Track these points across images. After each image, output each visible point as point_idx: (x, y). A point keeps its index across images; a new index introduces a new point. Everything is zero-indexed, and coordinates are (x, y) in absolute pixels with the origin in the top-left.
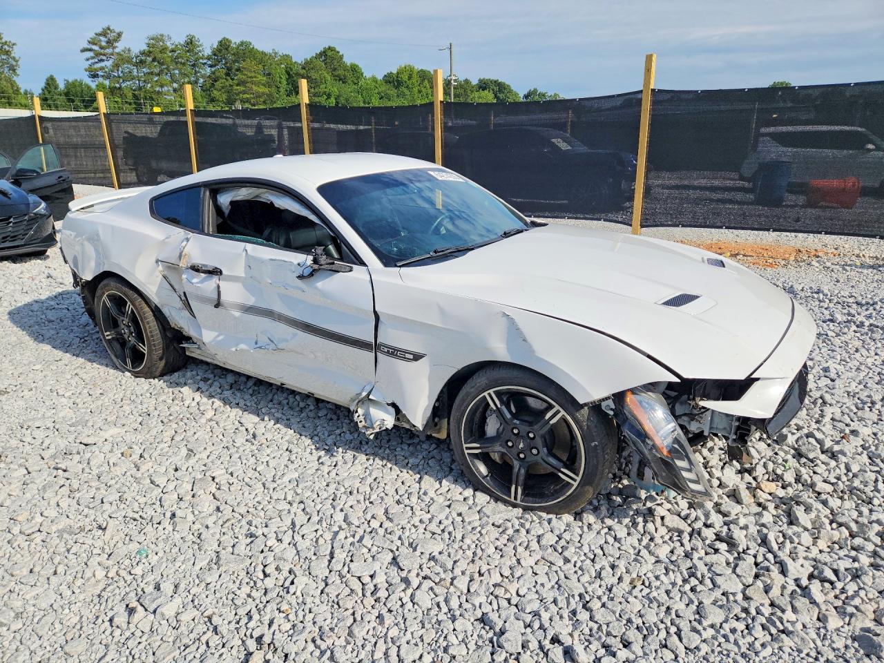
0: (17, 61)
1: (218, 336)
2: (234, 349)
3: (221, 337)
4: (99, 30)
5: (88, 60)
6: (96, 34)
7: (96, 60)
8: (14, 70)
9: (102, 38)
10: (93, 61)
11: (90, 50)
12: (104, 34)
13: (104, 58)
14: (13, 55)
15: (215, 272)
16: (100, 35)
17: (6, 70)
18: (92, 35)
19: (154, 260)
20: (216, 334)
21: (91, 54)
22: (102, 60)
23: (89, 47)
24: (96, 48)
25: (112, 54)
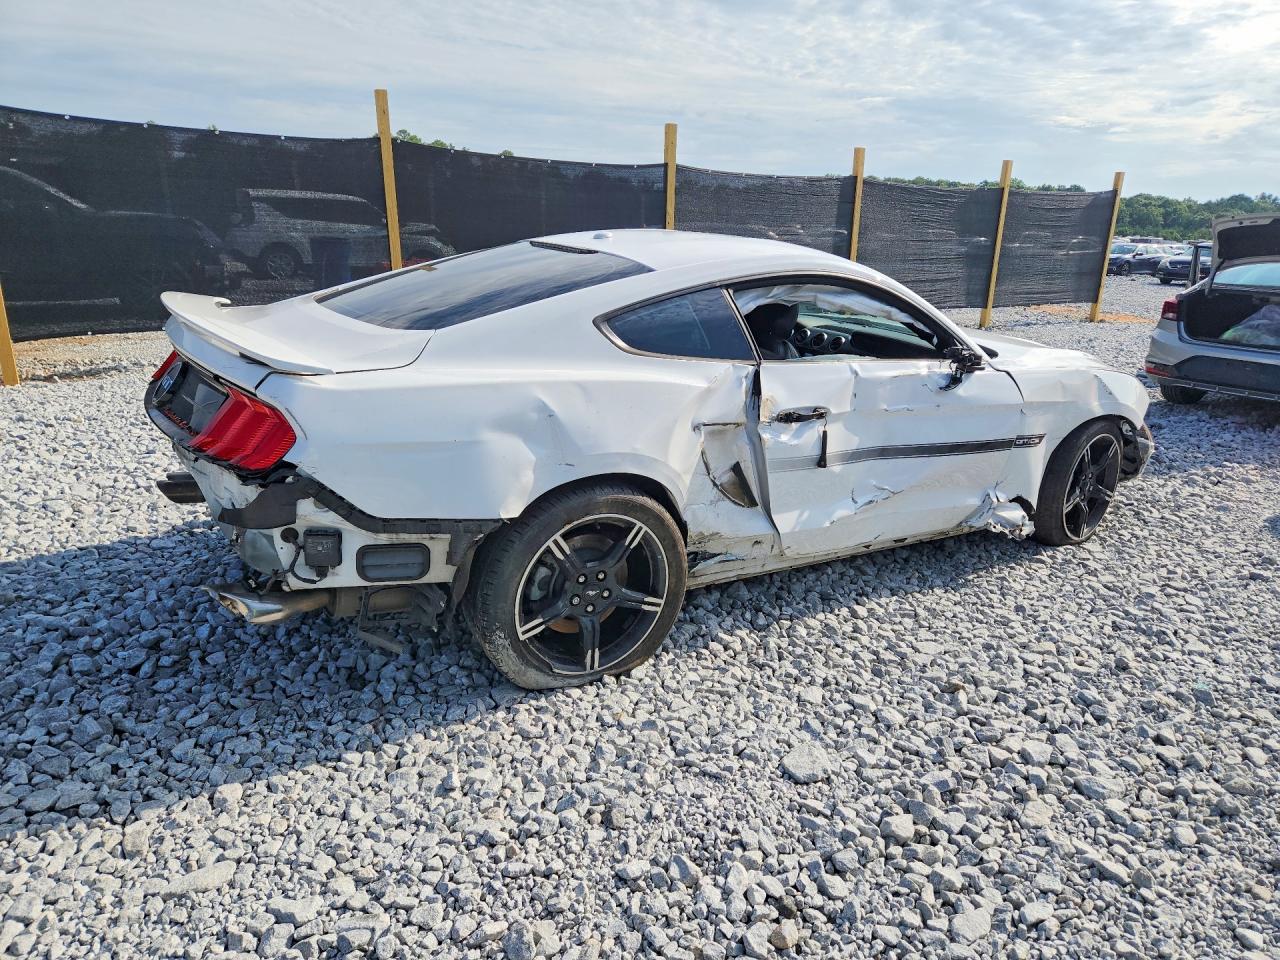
1: (801, 515)
2: (827, 524)
3: (806, 515)
15: (819, 414)
19: (689, 427)
20: (796, 513)
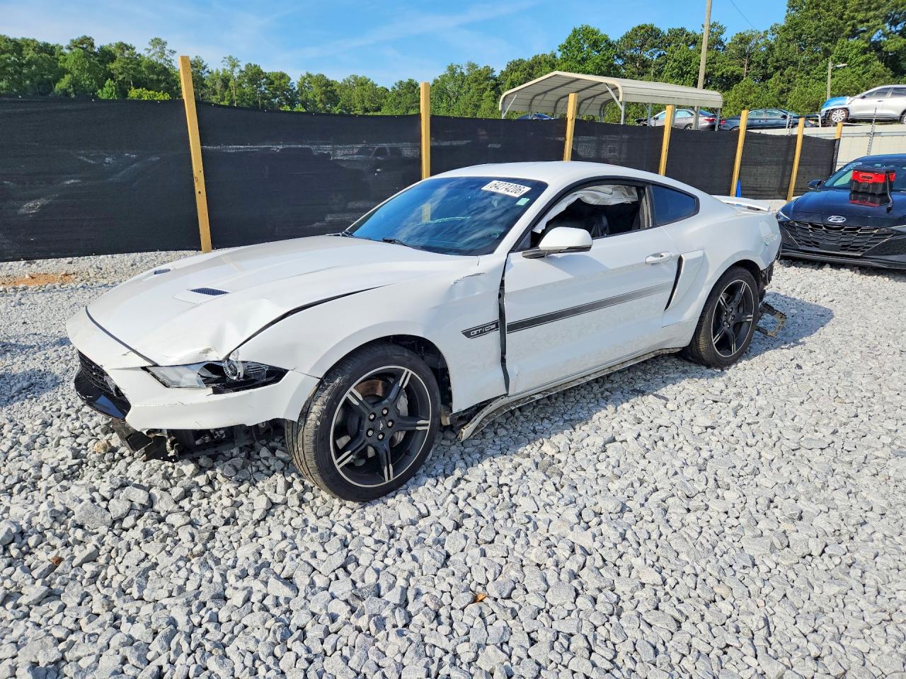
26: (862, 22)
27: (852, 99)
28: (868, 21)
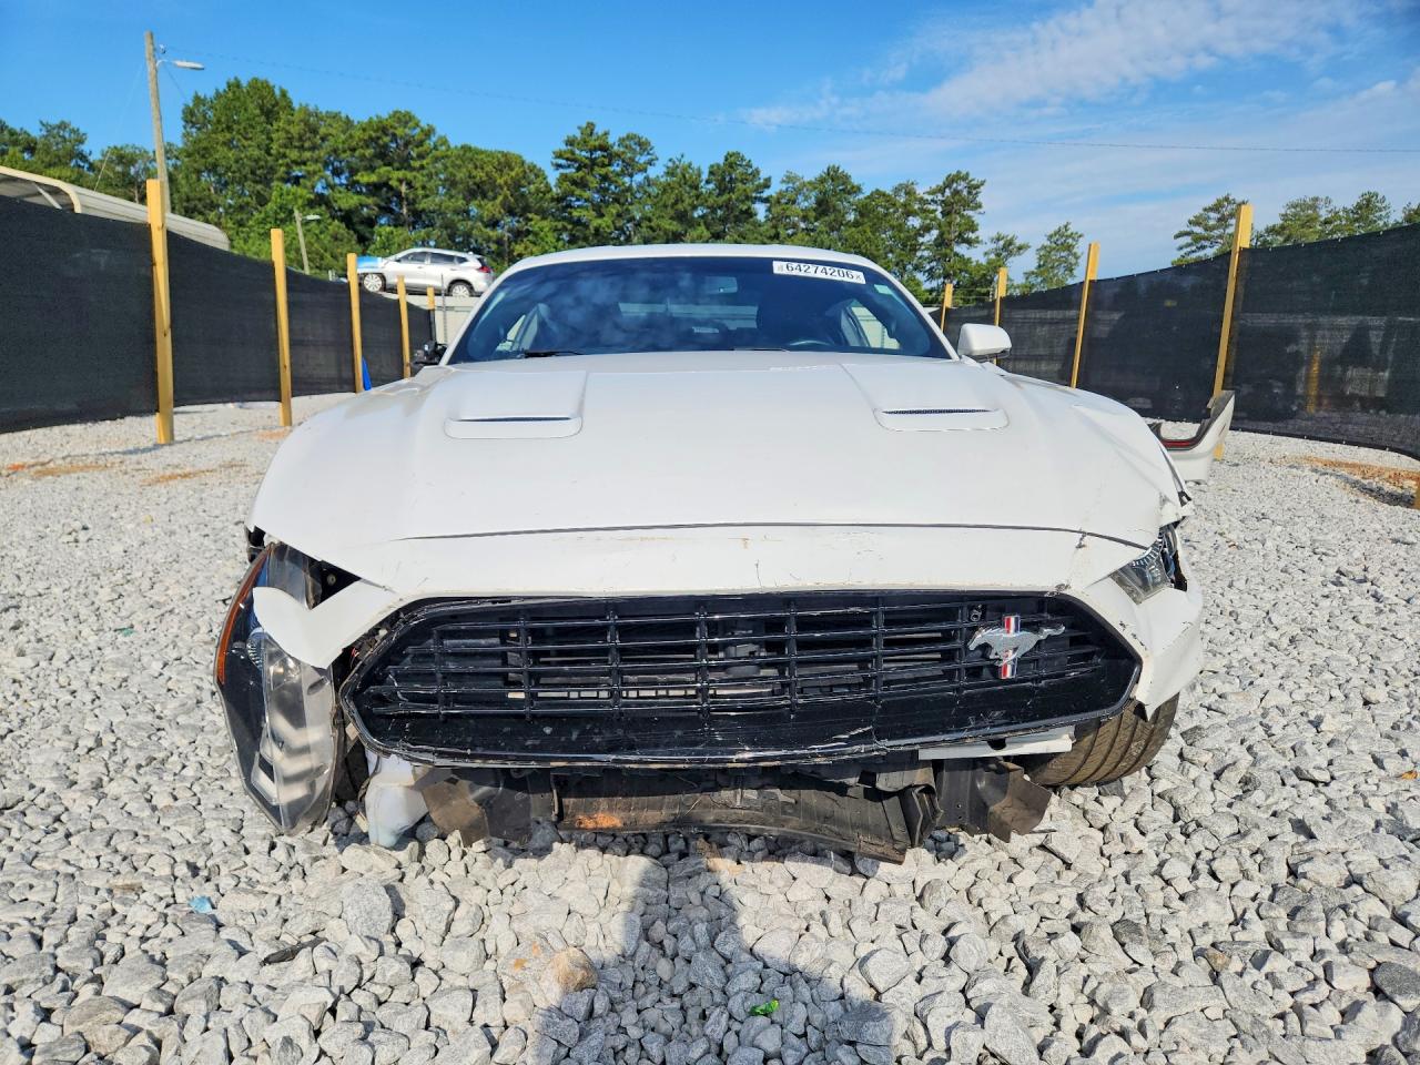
0: (1077, 258)
4: (1211, 202)
5: (1181, 248)
6: (1205, 210)
7: (1194, 248)
8: (1071, 270)
9: (1212, 215)
10: (1189, 249)
11: (1187, 234)
12: (1216, 208)
13: (1206, 243)
14: (1075, 250)
16: (1211, 209)
17: (1062, 270)
18: (1198, 211)
21: (1187, 240)
22: (1203, 247)
23: (1188, 230)
24: (1198, 230)
25: (1221, 237)
26: (296, 163)
27: (385, 261)
28: (304, 163)
